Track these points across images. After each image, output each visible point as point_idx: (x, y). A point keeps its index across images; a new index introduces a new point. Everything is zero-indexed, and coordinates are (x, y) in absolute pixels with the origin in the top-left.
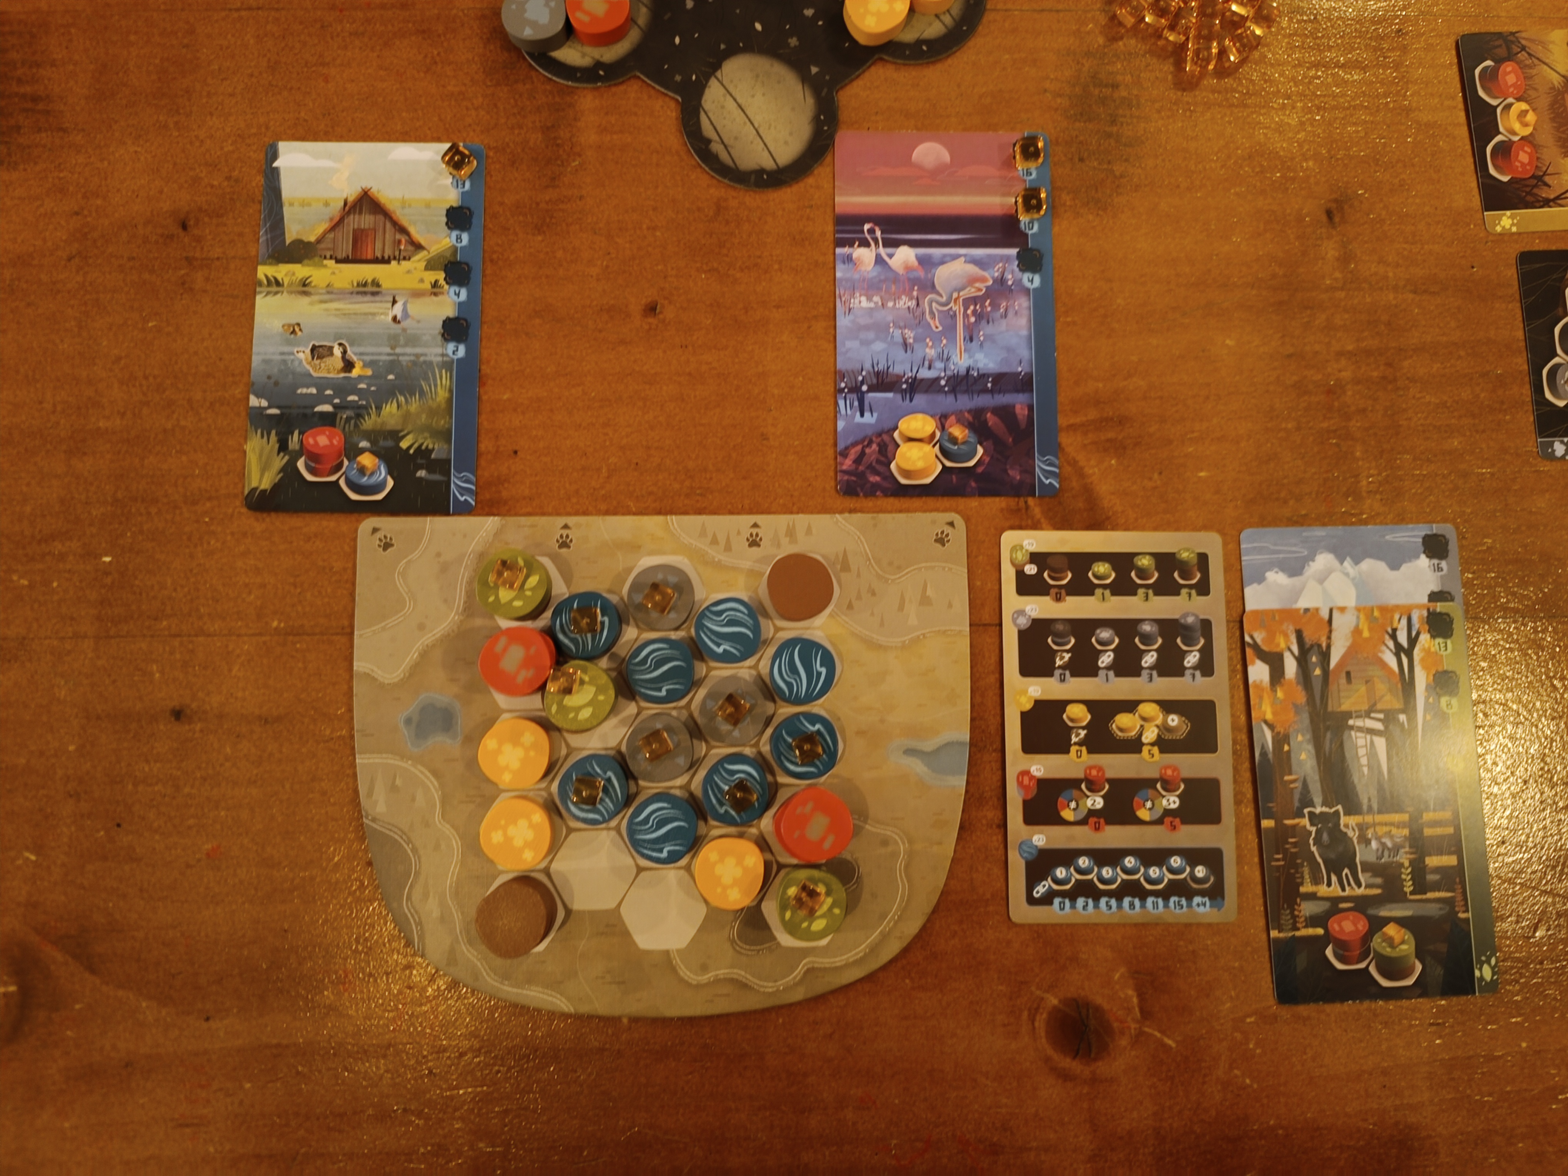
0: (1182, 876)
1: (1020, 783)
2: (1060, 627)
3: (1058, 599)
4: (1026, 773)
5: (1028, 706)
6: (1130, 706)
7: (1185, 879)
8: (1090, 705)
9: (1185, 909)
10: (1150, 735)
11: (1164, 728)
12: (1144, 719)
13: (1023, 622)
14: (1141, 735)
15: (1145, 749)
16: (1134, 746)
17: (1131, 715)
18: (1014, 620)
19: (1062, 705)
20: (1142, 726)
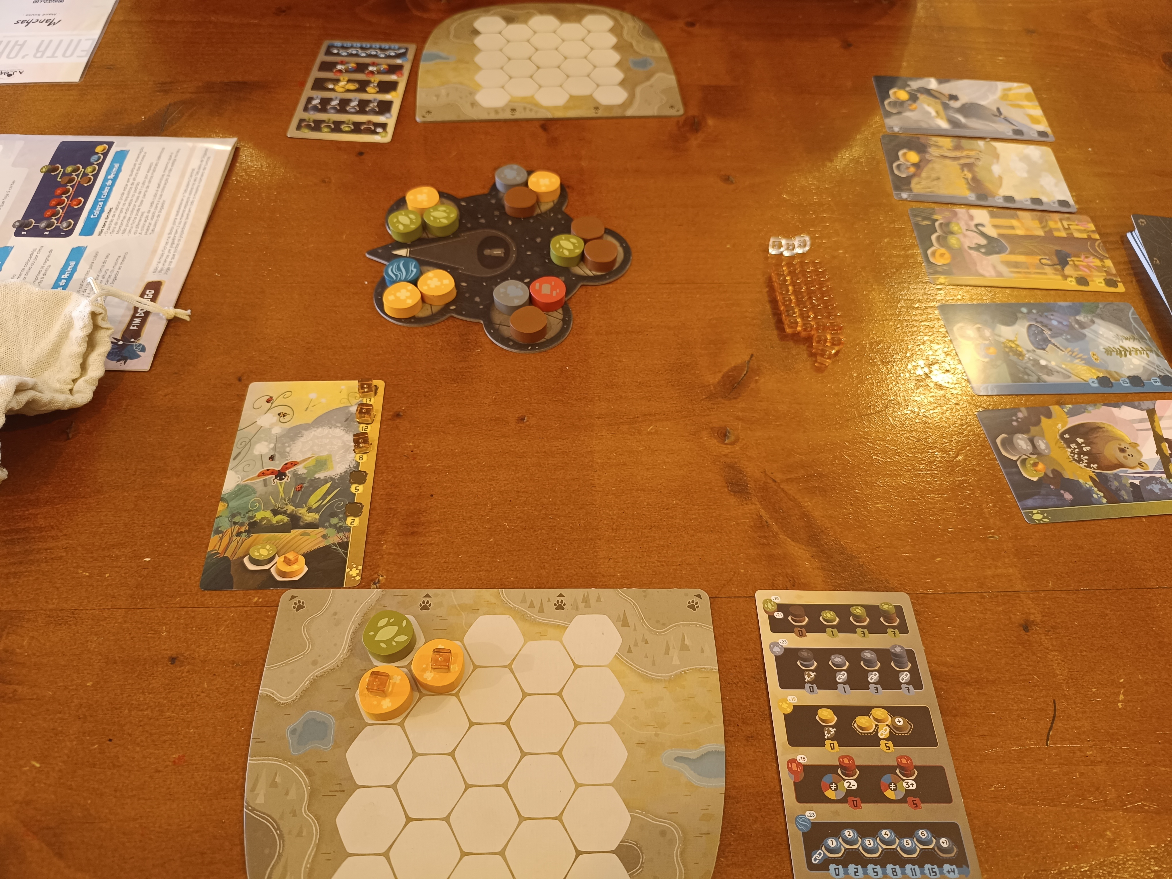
0: (931, 847)
1: (790, 769)
2: (805, 654)
3: (801, 635)
4: (794, 761)
5: (789, 710)
6: (866, 711)
7: (933, 848)
8: (836, 709)
9: (938, 875)
10: (884, 732)
11: (894, 727)
12: (877, 720)
13: (778, 650)
14: (877, 732)
15: (882, 743)
16: (873, 740)
17: (867, 718)
18: (771, 649)
19: (814, 709)
20: (876, 725)
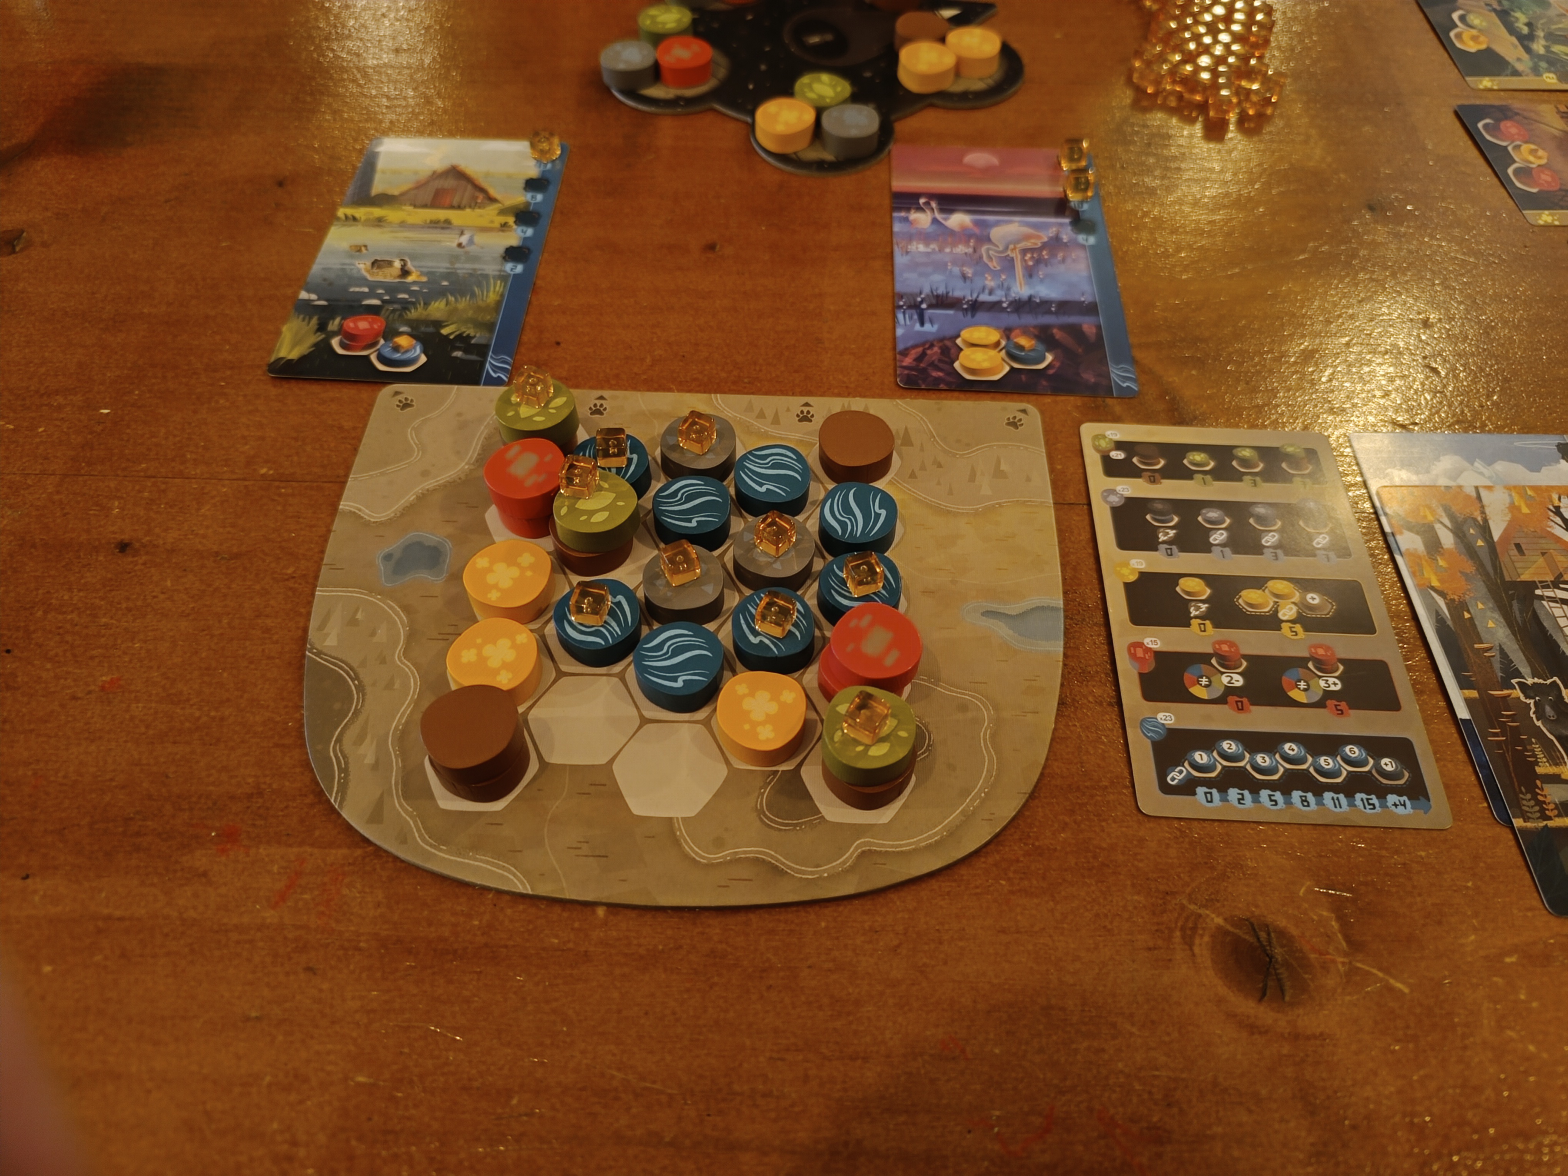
0: (1366, 769)
2: (1159, 506)
3: (1155, 481)
6: (1259, 583)
7: (1370, 772)
8: (1208, 579)
9: (1378, 809)
10: (1287, 612)
11: (1303, 606)
12: (1277, 596)
13: (1115, 500)
14: (1276, 612)
15: (1285, 626)
16: (1271, 622)
17: (1260, 592)
18: (1105, 499)
19: (1174, 578)
20: (1276, 603)
